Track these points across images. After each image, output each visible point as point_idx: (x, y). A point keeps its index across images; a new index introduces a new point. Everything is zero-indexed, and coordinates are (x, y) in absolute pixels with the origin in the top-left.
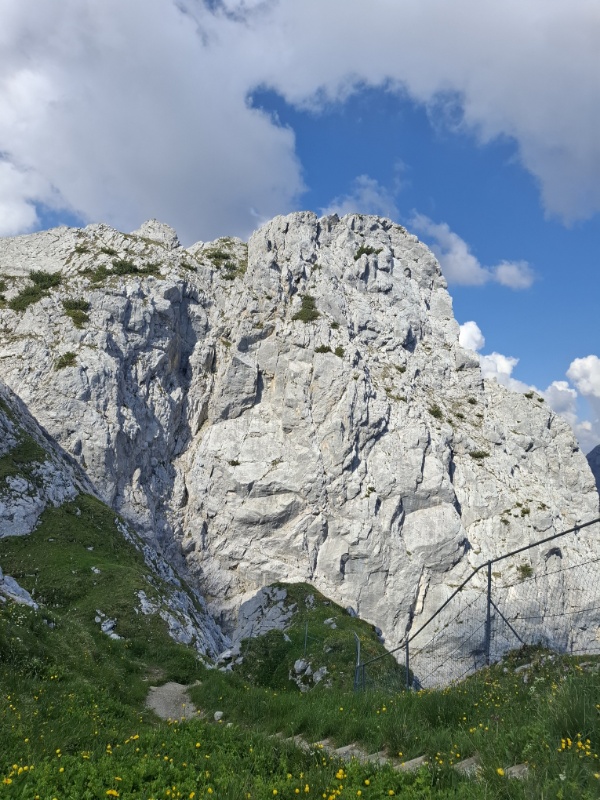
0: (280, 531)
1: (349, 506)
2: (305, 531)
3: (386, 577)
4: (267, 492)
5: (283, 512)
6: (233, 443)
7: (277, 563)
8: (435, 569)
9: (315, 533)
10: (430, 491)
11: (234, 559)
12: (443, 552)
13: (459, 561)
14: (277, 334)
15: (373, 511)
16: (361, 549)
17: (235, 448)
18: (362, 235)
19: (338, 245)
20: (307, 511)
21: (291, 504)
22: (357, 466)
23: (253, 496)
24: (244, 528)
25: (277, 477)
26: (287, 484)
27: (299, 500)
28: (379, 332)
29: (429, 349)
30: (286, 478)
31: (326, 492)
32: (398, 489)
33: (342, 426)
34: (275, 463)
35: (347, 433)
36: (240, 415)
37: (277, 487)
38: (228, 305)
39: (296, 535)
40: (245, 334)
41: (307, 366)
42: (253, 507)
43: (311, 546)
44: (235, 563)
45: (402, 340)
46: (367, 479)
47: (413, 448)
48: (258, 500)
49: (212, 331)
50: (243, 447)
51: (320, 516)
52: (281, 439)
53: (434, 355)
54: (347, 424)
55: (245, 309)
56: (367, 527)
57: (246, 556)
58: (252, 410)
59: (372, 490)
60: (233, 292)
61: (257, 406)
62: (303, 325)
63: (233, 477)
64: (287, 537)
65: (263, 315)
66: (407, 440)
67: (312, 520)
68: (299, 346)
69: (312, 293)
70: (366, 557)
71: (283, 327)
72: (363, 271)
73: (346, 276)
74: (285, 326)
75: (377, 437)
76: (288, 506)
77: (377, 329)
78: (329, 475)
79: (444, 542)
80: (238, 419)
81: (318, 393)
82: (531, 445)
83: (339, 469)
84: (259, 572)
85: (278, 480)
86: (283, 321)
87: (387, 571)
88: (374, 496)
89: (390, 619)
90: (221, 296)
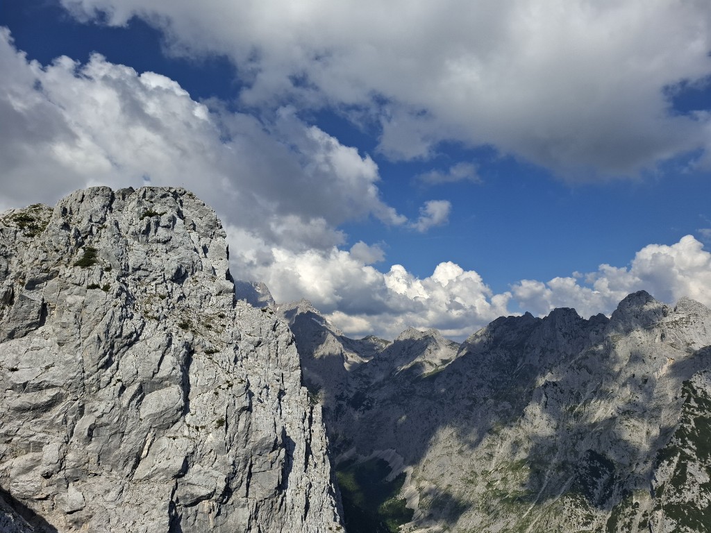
0: (48, 414)
1: (101, 393)
2: (66, 412)
3: (123, 436)
4: (39, 388)
5: (49, 401)
6: (15, 356)
7: (42, 435)
8: (159, 428)
9: (74, 413)
10: (162, 378)
11: (9, 436)
12: (165, 416)
13: (177, 421)
14: (60, 276)
15: (116, 395)
16: (104, 419)
17: (17, 359)
18: (151, 202)
19: (129, 209)
20: (69, 398)
21: (56, 395)
22: (110, 366)
23: (27, 391)
24: (18, 414)
25: (47, 378)
26: (54, 381)
27: (63, 391)
28: (151, 272)
29: (197, 281)
30: (54, 377)
31: (84, 385)
32: (139, 378)
33: (99, 338)
34: (47, 368)
35: (102, 344)
36: (25, 335)
37: (46, 384)
38: (26, 255)
39: (58, 416)
40: (33, 277)
41: (80, 299)
42: (26, 399)
43: (69, 422)
44: (10, 438)
45: (170, 277)
46: (117, 374)
47: (155, 350)
48: (31, 394)
49: (11, 275)
50: (22, 358)
51: (78, 401)
52: (56, 351)
53: (198, 286)
54: (103, 337)
55: (37, 259)
56: (111, 405)
57: (18, 433)
58: (35, 332)
59: (119, 380)
60: (31, 246)
61: (41, 329)
62: (80, 270)
63: (11, 379)
64: (52, 418)
65: (51, 263)
66: (151, 345)
67: (72, 404)
68: (76, 284)
69: (96, 246)
70: (107, 424)
71: (65, 271)
72: (144, 228)
73: (130, 232)
74: (67, 271)
75: (130, 345)
76: (53, 396)
77: (149, 270)
78: (87, 373)
79: (166, 410)
80: (23, 339)
81: (85, 317)
82: (259, 343)
83: (95, 368)
84: (27, 442)
85: (47, 379)
86: (67, 267)
87: (123, 432)
88: (119, 384)
89: (122, 462)
90: (22, 249)
